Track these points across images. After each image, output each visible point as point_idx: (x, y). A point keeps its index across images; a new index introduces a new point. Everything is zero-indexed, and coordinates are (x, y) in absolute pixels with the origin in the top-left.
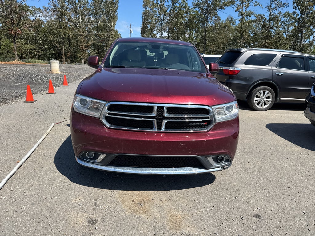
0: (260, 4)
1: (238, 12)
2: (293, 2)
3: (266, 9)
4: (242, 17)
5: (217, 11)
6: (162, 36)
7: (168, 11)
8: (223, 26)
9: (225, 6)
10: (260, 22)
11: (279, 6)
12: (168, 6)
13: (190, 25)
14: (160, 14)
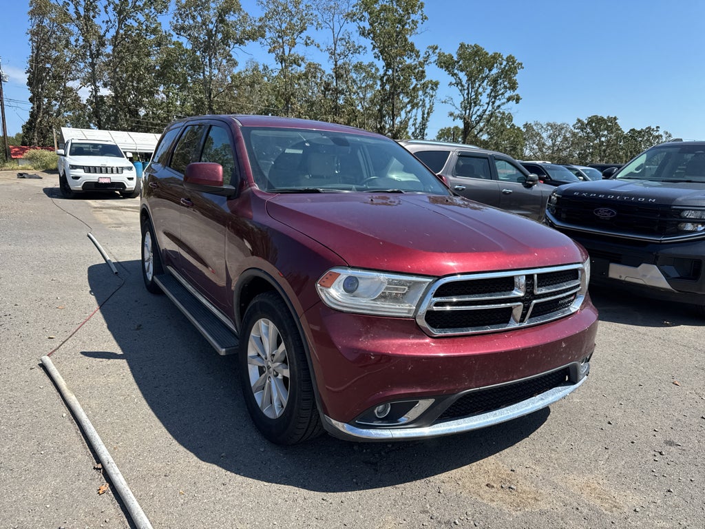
0: (316, 42)
1: (274, 55)
2: (372, 46)
3: (327, 55)
4: (283, 65)
5: (229, 47)
6: (99, 94)
7: (109, 36)
8: (247, 80)
9: (247, 39)
10: (315, 77)
11: (350, 51)
12: (107, 22)
13: (165, 73)
14: (88, 41)
